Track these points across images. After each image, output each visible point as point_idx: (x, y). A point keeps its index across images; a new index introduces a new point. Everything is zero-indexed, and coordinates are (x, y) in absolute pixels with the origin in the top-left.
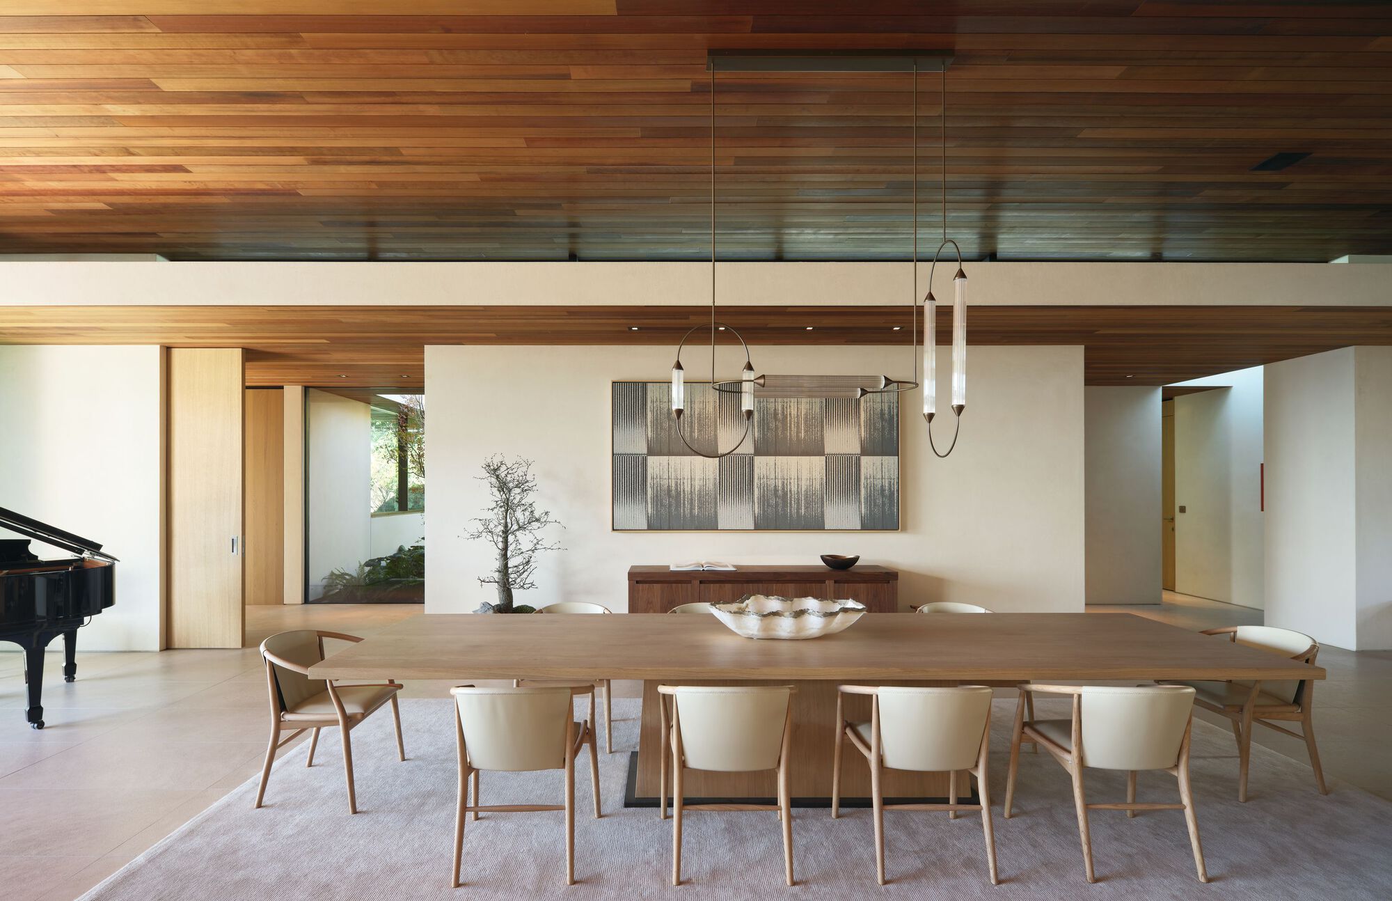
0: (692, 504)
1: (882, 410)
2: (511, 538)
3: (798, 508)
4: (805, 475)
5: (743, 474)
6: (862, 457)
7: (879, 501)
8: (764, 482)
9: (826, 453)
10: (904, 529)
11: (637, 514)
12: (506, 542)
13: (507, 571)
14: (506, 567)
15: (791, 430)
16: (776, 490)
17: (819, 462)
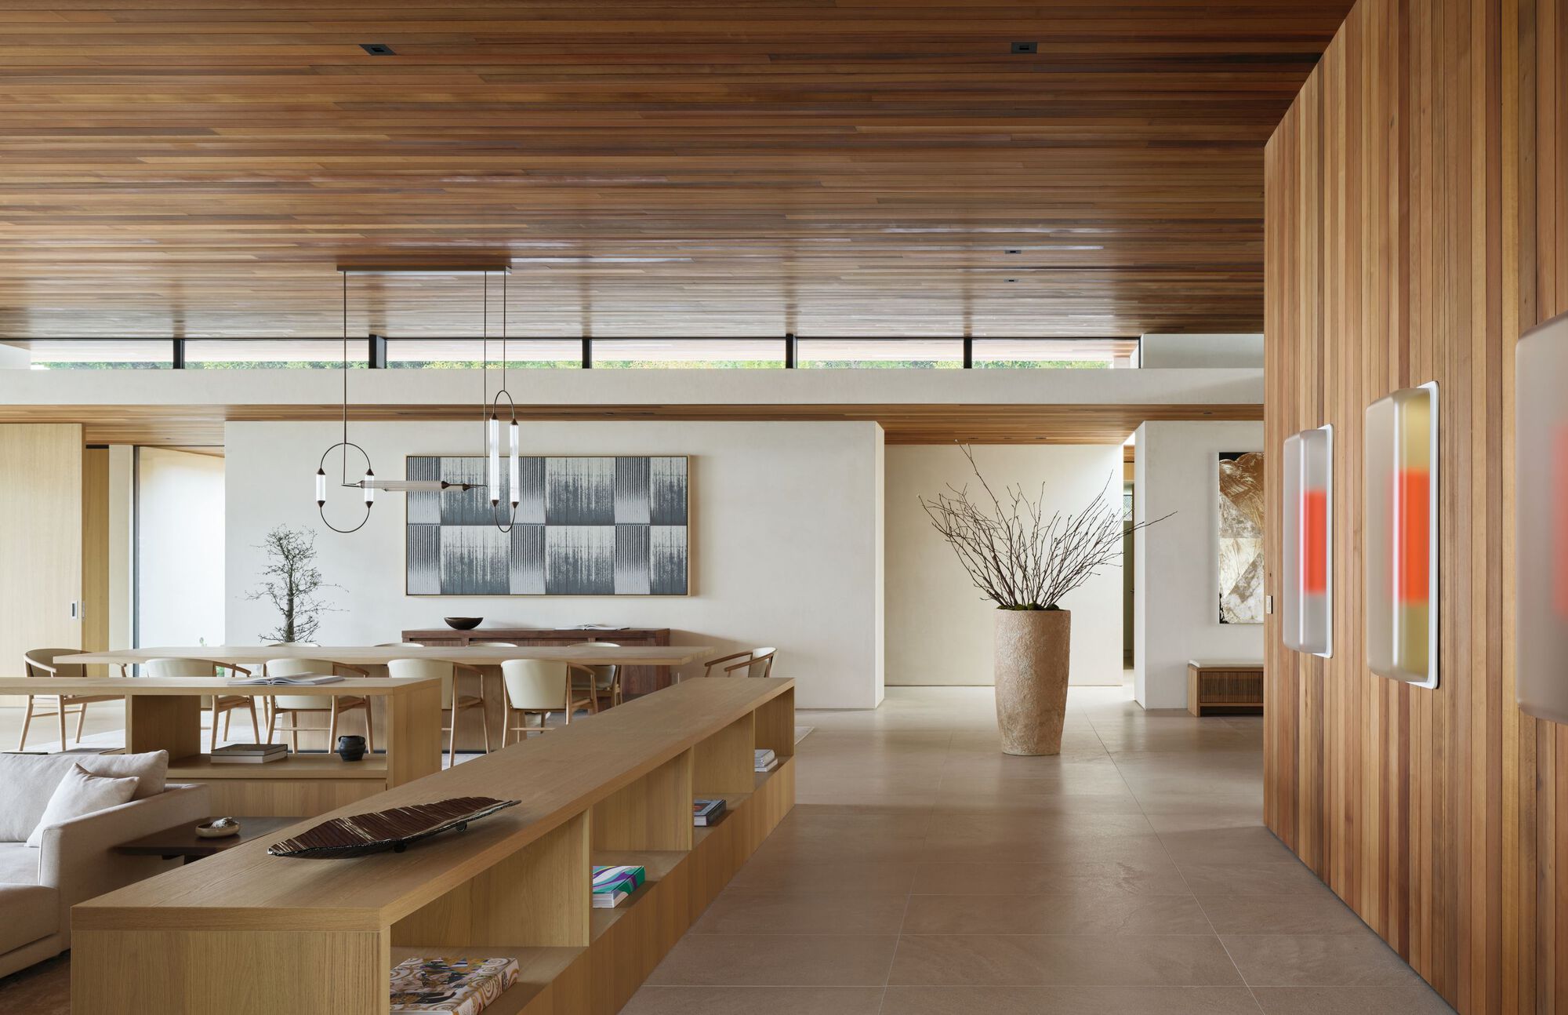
0: (484, 570)
1: (671, 482)
2: (296, 601)
3: (589, 575)
4: (595, 544)
5: (535, 543)
6: (651, 527)
7: (668, 568)
8: (555, 550)
9: (616, 522)
10: (696, 593)
11: (430, 579)
12: (291, 602)
13: (293, 629)
14: (290, 626)
15: (581, 501)
16: (567, 558)
17: (608, 531)
